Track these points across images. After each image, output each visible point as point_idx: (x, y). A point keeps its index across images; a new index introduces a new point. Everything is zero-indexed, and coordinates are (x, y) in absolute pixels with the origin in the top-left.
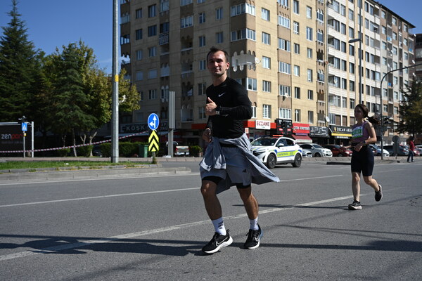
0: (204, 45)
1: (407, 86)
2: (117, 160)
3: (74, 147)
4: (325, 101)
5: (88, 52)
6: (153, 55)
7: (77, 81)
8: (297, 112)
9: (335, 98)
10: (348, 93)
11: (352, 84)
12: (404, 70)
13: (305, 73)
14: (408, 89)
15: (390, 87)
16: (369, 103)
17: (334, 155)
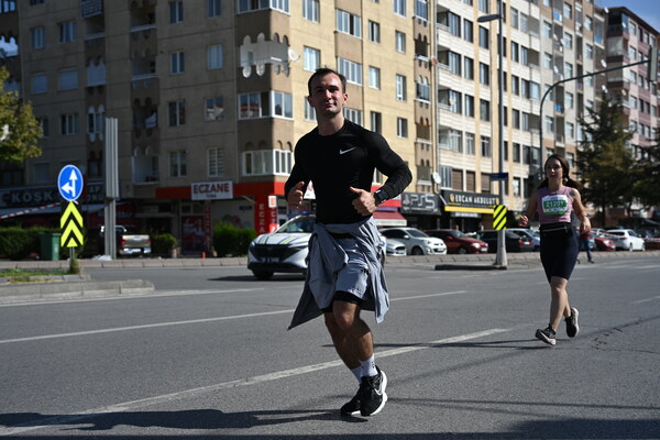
0: (181, 19)
1: (591, 111)
4: (432, 142)
6: (68, 39)
9: (450, 134)
10: (477, 125)
11: (484, 106)
12: (585, 79)
13: (391, 83)
14: (593, 117)
15: (559, 114)
16: (517, 146)
17: (450, 251)
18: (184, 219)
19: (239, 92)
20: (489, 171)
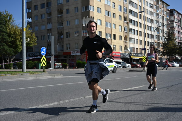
0: (69, 13)
1: (166, 34)
2: (25, 70)
3: (3, 64)
4: (128, 41)
5: (10, 16)
6: (43, 18)
7: (4, 31)
8: (114, 46)
9: (132, 39)
10: (138, 37)
11: (140, 33)
12: (165, 26)
13: (118, 27)
14: (167, 35)
15: (158, 34)
16: (148, 42)
17: (132, 67)
19: (82, 30)
20: (142, 48)
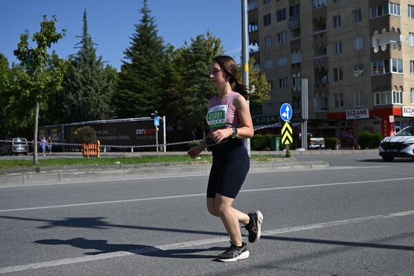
0: (339, 25)
5: (216, 42)
6: (282, 41)
18: (342, 129)
19: (372, 61)
